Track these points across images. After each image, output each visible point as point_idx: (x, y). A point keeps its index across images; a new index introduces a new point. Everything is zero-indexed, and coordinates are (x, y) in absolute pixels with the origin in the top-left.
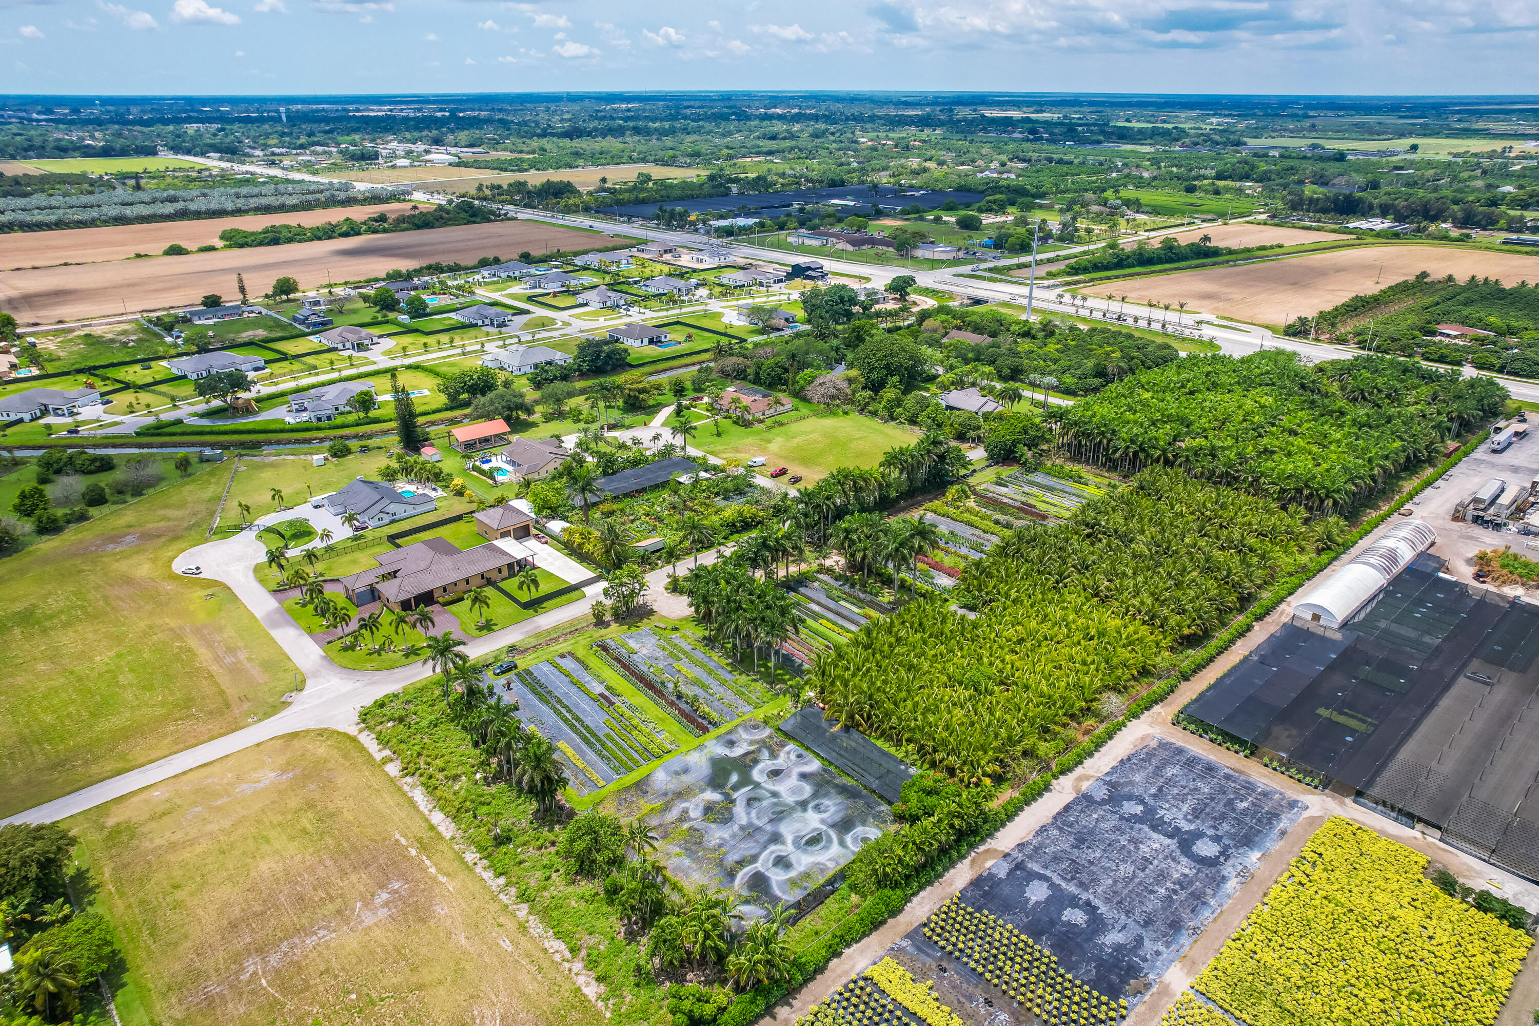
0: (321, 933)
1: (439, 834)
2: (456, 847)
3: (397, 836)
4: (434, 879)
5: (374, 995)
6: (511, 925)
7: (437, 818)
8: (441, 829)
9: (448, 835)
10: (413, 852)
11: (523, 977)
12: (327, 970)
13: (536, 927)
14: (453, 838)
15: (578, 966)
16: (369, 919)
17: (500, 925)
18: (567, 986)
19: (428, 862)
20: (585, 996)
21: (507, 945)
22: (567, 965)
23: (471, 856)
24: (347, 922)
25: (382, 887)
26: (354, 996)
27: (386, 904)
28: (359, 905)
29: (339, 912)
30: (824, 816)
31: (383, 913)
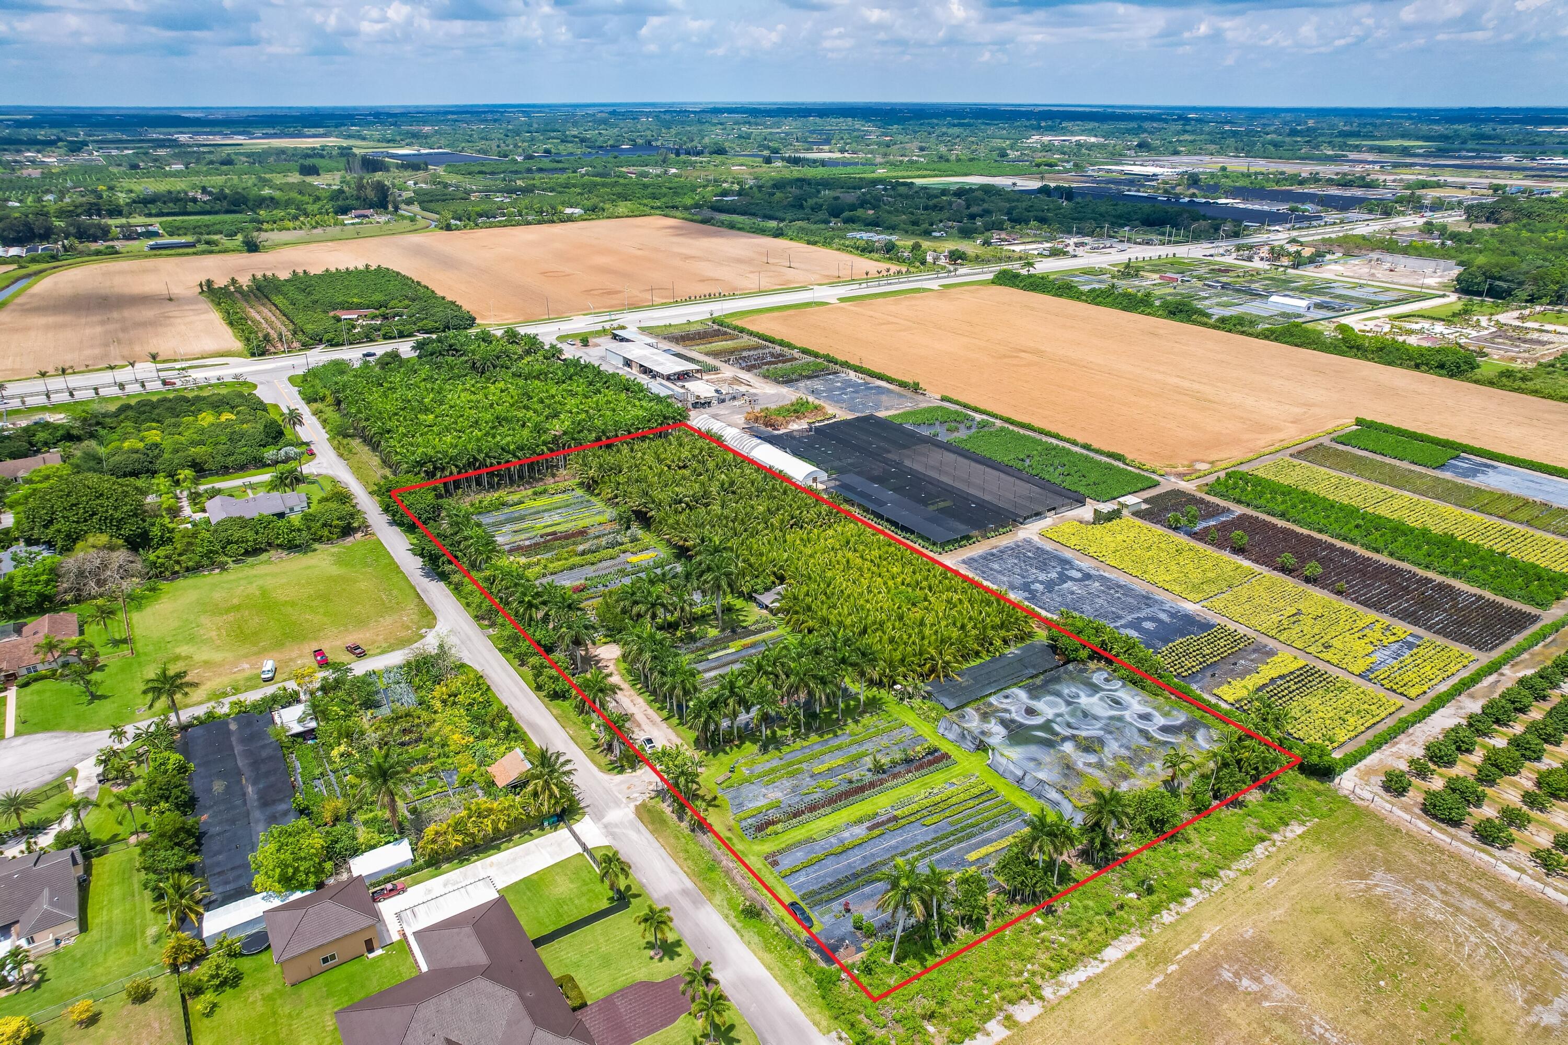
0: (1318, 1030)
1: (1139, 949)
2: (1156, 931)
3: (1152, 986)
4: (1209, 944)
5: (1372, 968)
6: (1247, 881)
7: (1112, 953)
8: (1130, 948)
9: (1139, 941)
10: (1172, 968)
11: (1302, 869)
12: (1365, 1012)
13: (1244, 863)
14: (1142, 935)
15: (1275, 836)
16: (1282, 991)
17: (1251, 888)
18: (1299, 843)
19: (1185, 953)
20: (1304, 833)
21: (1273, 882)
22: (1278, 844)
23: (1167, 917)
24: (1293, 1010)
25: (1232, 988)
26: (1382, 983)
27: (1258, 980)
28: (1266, 1004)
29: (1284, 1020)
30: (1081, 694)
31: (1268, 980)
